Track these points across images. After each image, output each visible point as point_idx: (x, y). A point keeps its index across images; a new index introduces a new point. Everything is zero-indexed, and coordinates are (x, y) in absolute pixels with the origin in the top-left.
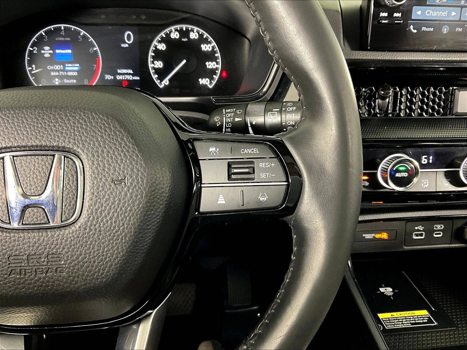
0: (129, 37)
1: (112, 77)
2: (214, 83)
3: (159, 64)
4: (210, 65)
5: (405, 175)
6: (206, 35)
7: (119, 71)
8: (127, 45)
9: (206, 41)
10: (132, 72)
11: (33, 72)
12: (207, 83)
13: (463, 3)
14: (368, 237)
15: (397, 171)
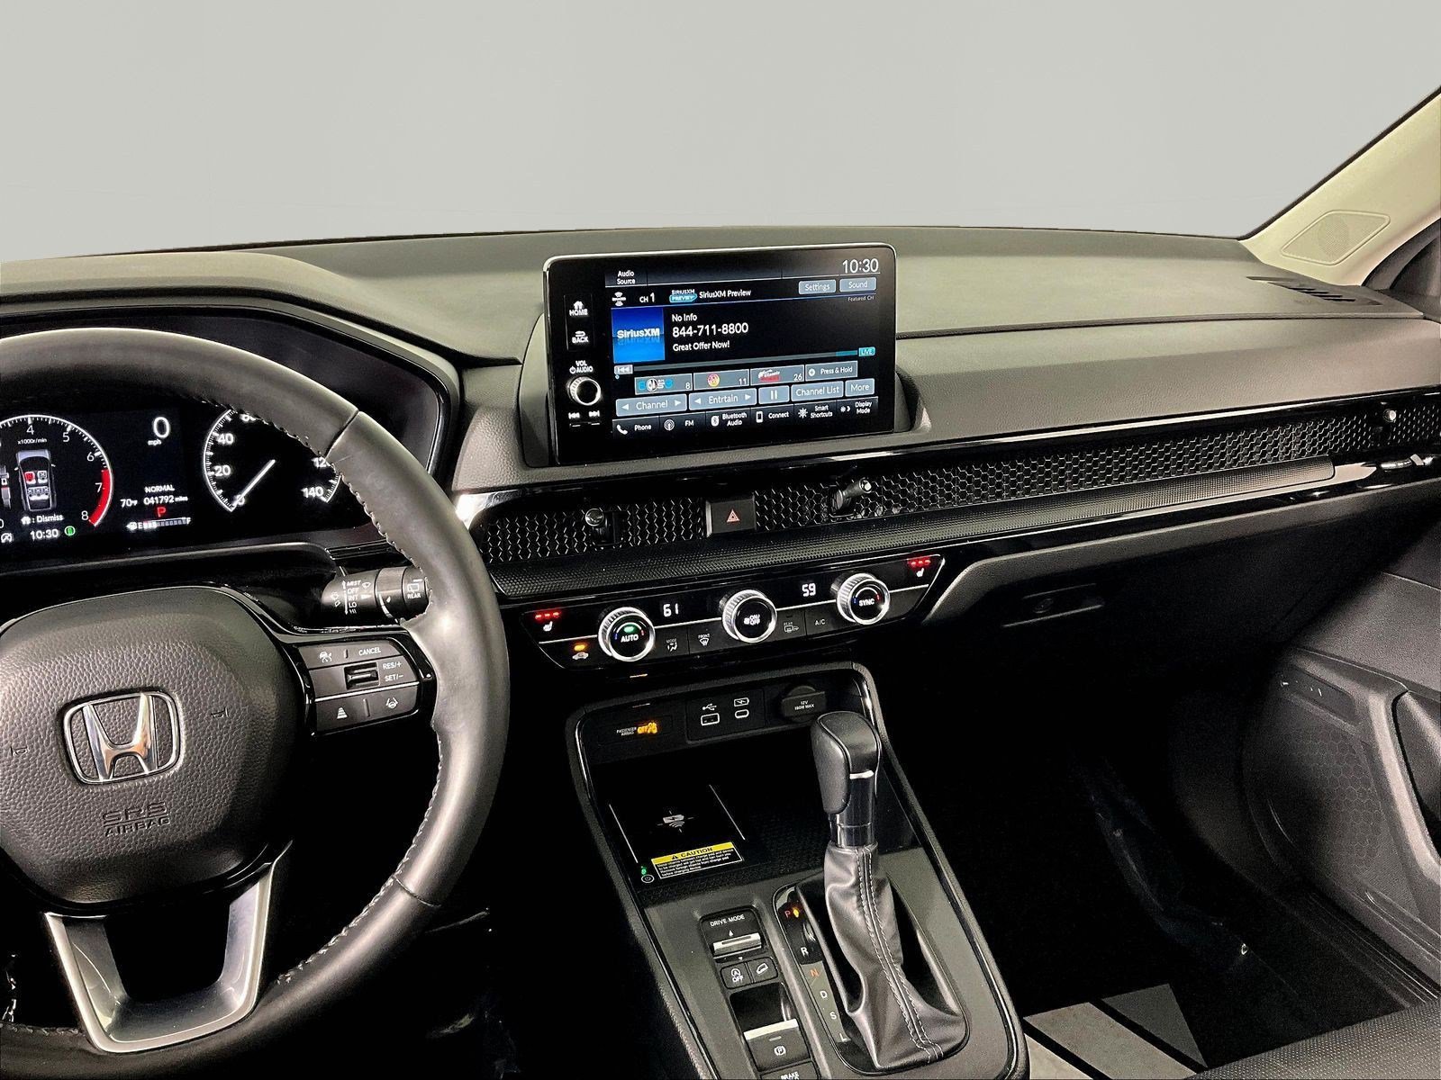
0: (161, 427)
1: (135, 502)
2: (332, 492)
3: (224, 471)
5: (635, 637)
7: (147, 490)
8: (159, 442)
10: (173, 490)
12: (318, 495)
13: (688, 387)
14: (625, 732)
15: (623, 633)
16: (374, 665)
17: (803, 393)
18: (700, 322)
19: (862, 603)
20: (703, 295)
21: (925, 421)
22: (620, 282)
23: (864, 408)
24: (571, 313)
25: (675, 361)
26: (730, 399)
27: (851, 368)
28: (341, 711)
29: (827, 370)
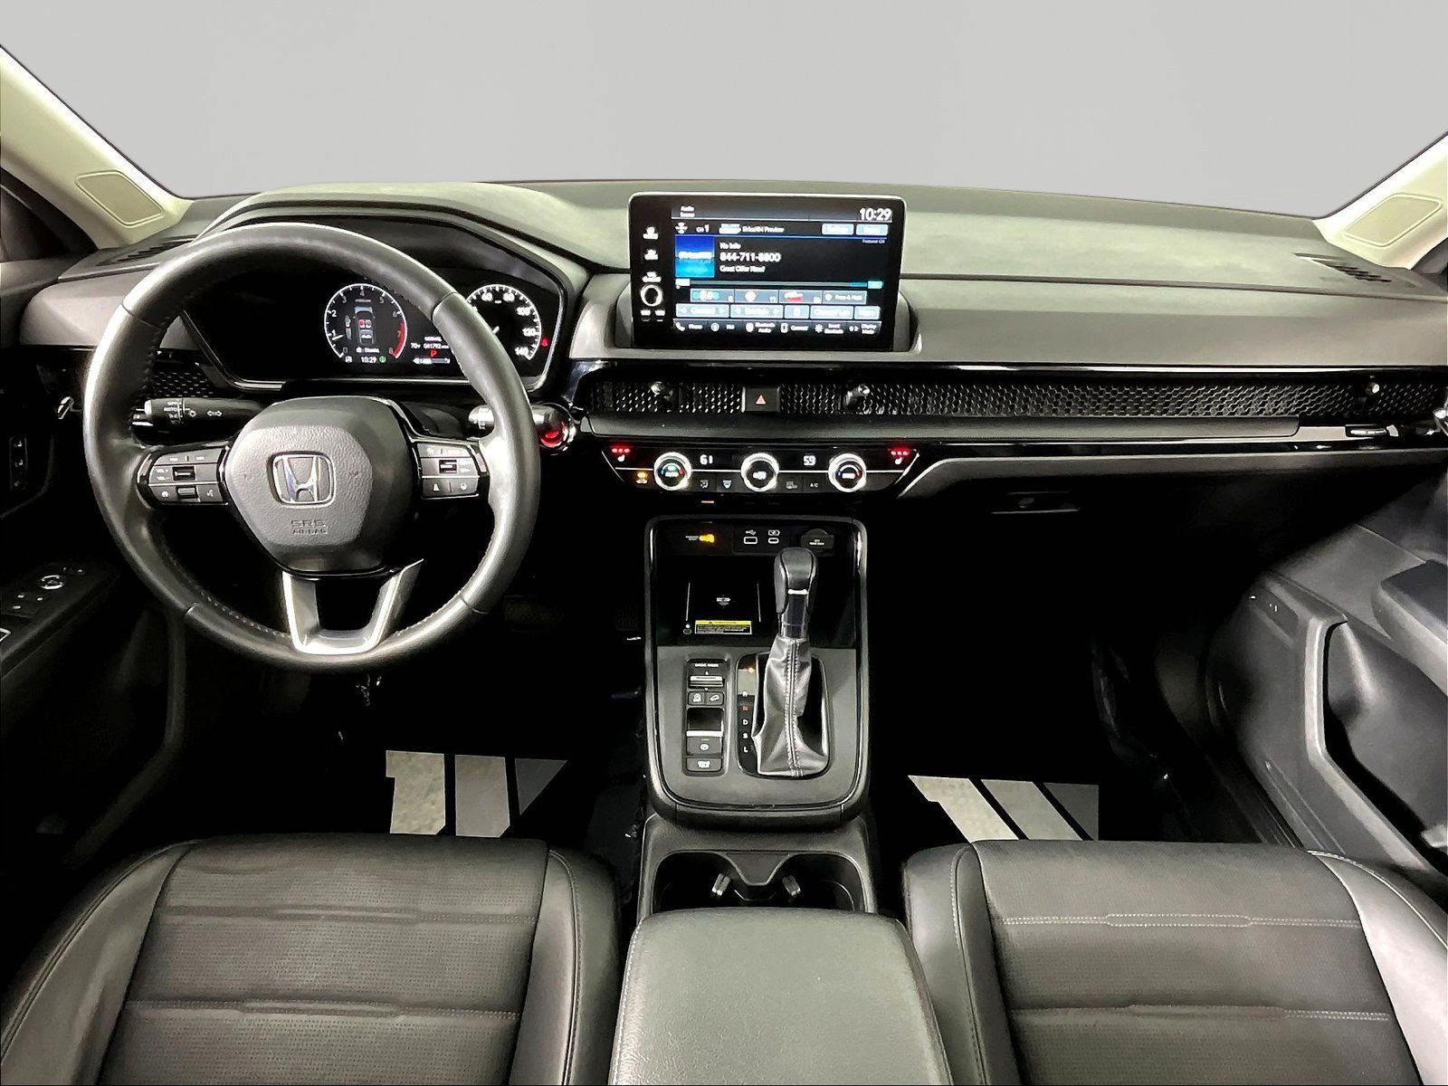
1: (419, 346)
2: (533, 353)
4: (528, 332)
5: (676, 475)
6: (523, 297)
7: (427, 339)
9: (523, 304)
10: (441, 340)
11: (334, 339)
12: (525, 354)
13: (731, 300)
14: (691, 538)
15: (666, 470)
16: (455, 461)
17: (820, 313)
18: (742, 250)
19: (845, 476)
20: (746, 229)
21: (919, 345)
22: (682, 215)
23: (869, 330)
24: (645, 236)
25: (721, 279)
26: (762, 312)
27: (861, 297)
28: (436, 485)
29: (841, 296)
